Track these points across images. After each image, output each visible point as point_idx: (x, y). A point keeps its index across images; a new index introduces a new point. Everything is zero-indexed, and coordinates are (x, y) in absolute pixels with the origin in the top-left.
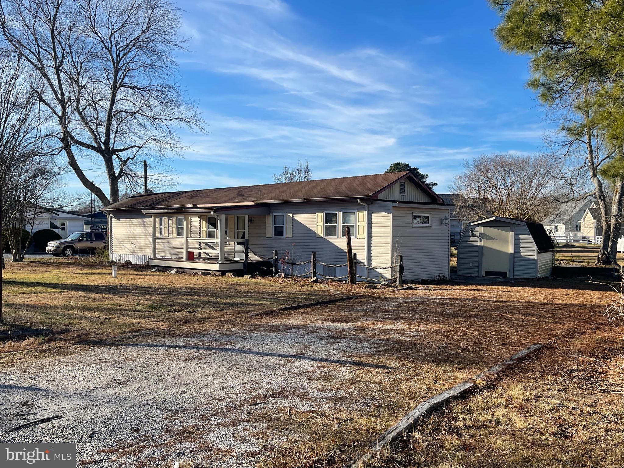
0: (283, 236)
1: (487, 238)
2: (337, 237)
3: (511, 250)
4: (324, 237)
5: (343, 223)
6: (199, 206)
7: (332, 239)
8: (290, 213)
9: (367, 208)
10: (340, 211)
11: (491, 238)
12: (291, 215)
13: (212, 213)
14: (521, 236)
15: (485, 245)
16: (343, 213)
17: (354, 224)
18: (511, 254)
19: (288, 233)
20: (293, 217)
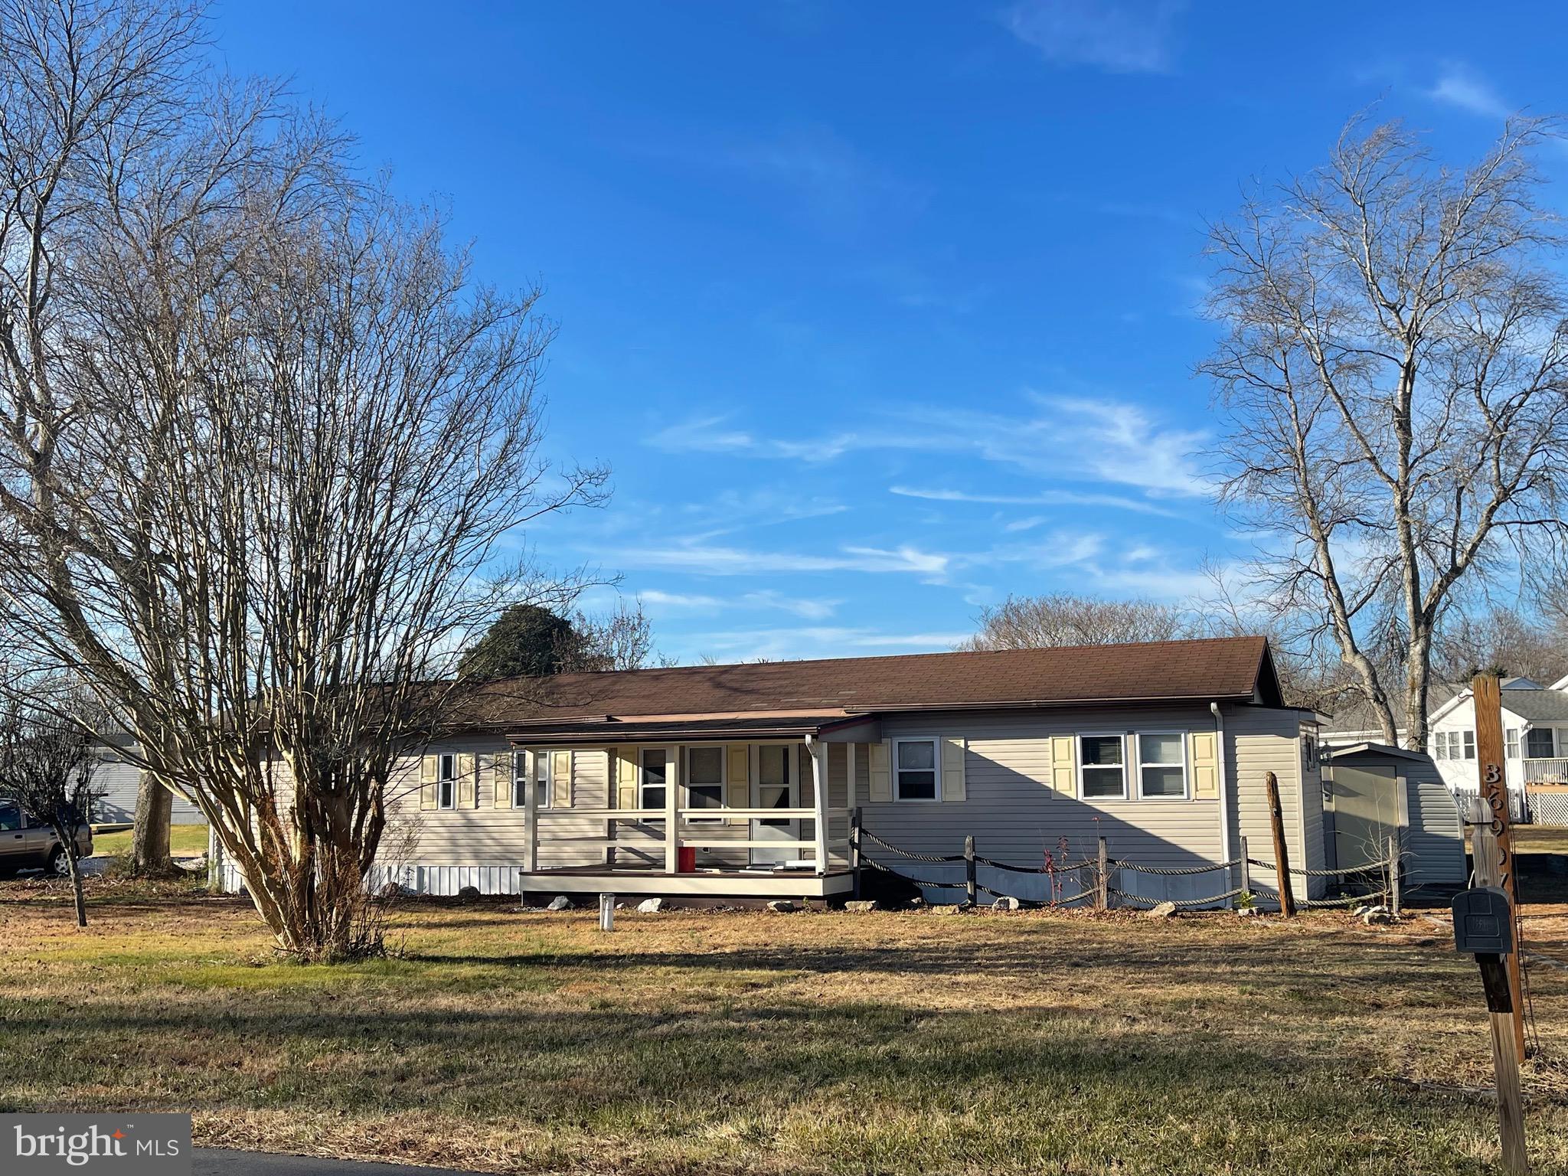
0: (933, 796)
1: (1342, 792)
2: (1124, 797)
3: (1402, 820)
4: (1081, 798)
5: (1143, 761)
6: (626, 720)
7: (1104, 803)
8: (958, 736)
9: (1220, 725)
10: (1131, 733)
11: (1350, 793)
12: (961, 743)
13: (808, 738)
14: (1421, 786)
15: (1342, 809)
16: (1141, 737)
17: (1183, 765)
18: (1400, 829)
19: (950, 790)
20: (967, 746)
